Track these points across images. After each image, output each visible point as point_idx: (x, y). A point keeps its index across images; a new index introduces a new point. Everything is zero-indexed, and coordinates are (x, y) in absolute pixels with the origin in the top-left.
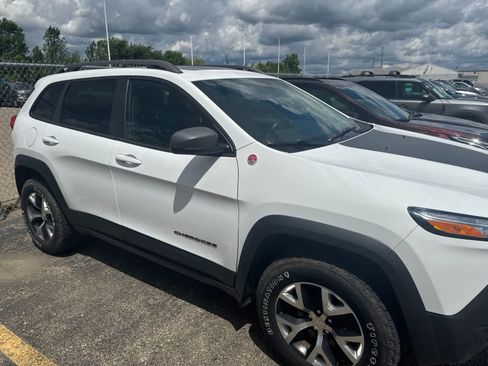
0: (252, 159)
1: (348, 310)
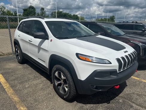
0: (51, 40)
1: (65, 78)
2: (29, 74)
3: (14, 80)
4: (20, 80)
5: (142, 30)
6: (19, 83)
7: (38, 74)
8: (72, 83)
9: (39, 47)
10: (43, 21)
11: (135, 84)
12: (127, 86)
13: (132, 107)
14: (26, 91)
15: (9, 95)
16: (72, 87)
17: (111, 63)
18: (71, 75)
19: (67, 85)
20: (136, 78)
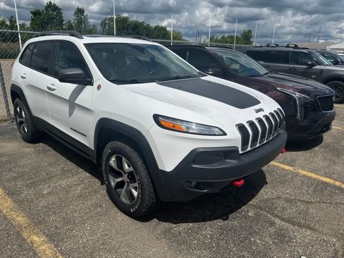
0: (99, 87)
1: (131, 169)
2: (50, 165)
3: (15, 179)
4: (29, 180)
5: (307, 65)
6: (27, 186)
7: (71, 165)
8: (146, 180)
9: (72, 103)
10: (80, 43)
11: (284, 179)
12: (267, 183)
13: (272, 224)
14: (43, 203)
15: (4, 211)
16: (146, 187)
17: (225, 134)
18: (145, 162)
19: (136, 185)
20: (287, 167)
